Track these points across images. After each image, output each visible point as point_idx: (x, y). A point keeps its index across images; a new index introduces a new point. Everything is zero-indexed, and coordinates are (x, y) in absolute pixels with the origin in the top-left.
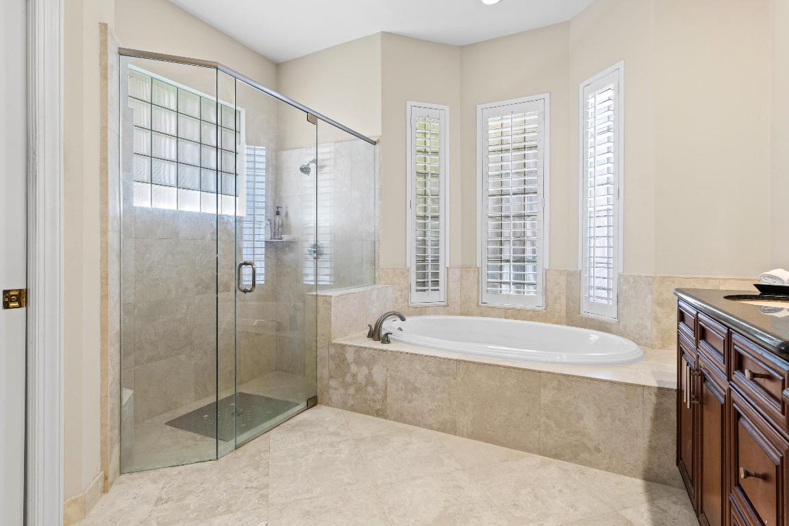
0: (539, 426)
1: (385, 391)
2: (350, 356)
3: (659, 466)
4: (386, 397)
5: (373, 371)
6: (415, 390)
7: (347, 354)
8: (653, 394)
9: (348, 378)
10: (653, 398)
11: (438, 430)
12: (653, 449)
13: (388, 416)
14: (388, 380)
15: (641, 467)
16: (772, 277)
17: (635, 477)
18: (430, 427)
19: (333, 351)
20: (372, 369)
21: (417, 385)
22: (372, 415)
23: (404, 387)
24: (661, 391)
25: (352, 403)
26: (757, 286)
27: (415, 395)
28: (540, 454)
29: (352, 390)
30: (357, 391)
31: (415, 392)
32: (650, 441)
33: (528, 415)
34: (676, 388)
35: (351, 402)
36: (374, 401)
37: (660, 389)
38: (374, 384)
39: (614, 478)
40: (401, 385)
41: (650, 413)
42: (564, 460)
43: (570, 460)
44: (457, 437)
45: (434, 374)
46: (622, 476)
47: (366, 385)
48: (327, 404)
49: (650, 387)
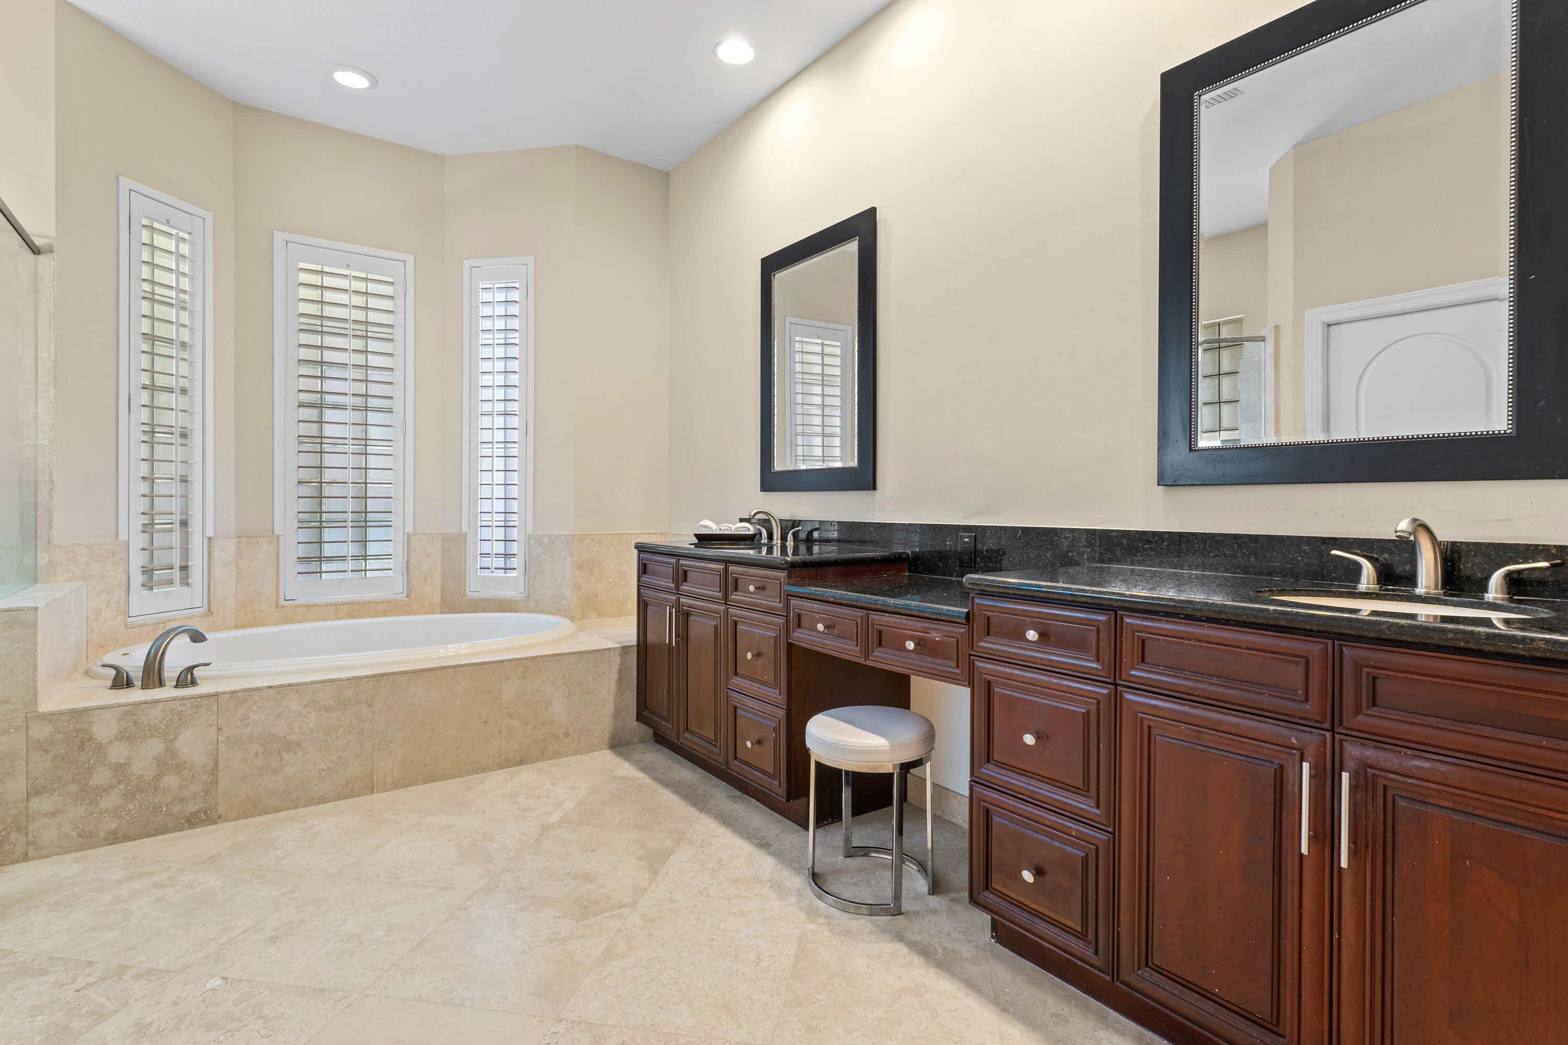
0: (500, 732)
1: (214, 771)
2: (104, 730)
3: (622, 728)
4: (214, 783)
5: (178, 744)
6: (289, 746)
7: (94, 729)
8: (618, 656)
9: (101, 777)
10: (618, 660)
11: (339, 798)
12: (617, 713)
13: (220, 817)
14: (222, 747)
15: (607, 735)
16: (705, 527)
17: (602, 749)
18: (323, 800)
19: (41, 731)
20: (175, 738)
21: (292, 737)
22: (178, 828)
23: (261, 749)
24: (625, 649)
25: (113, 826)
26: (696, 535)
27: (287, 756)
28: (502, 768)
29: (111, 800)
30: (128, 796)
31: (288, 752)
32: (615, 706)
33: (486, 722)
34: (635, 643)
35: (110, 825)
36: (181, 800)
37: (623, 648)
38: (180, 767)
39: (587, 758)
40: (256, 747)
41: (615, 677)
42: (531, 763)
43: (537, 760)
44: (375, 796)
45: (328, 710)
46: (591, 754)
47: (159, 776)
48: (25, 858)
49: (614, 649)
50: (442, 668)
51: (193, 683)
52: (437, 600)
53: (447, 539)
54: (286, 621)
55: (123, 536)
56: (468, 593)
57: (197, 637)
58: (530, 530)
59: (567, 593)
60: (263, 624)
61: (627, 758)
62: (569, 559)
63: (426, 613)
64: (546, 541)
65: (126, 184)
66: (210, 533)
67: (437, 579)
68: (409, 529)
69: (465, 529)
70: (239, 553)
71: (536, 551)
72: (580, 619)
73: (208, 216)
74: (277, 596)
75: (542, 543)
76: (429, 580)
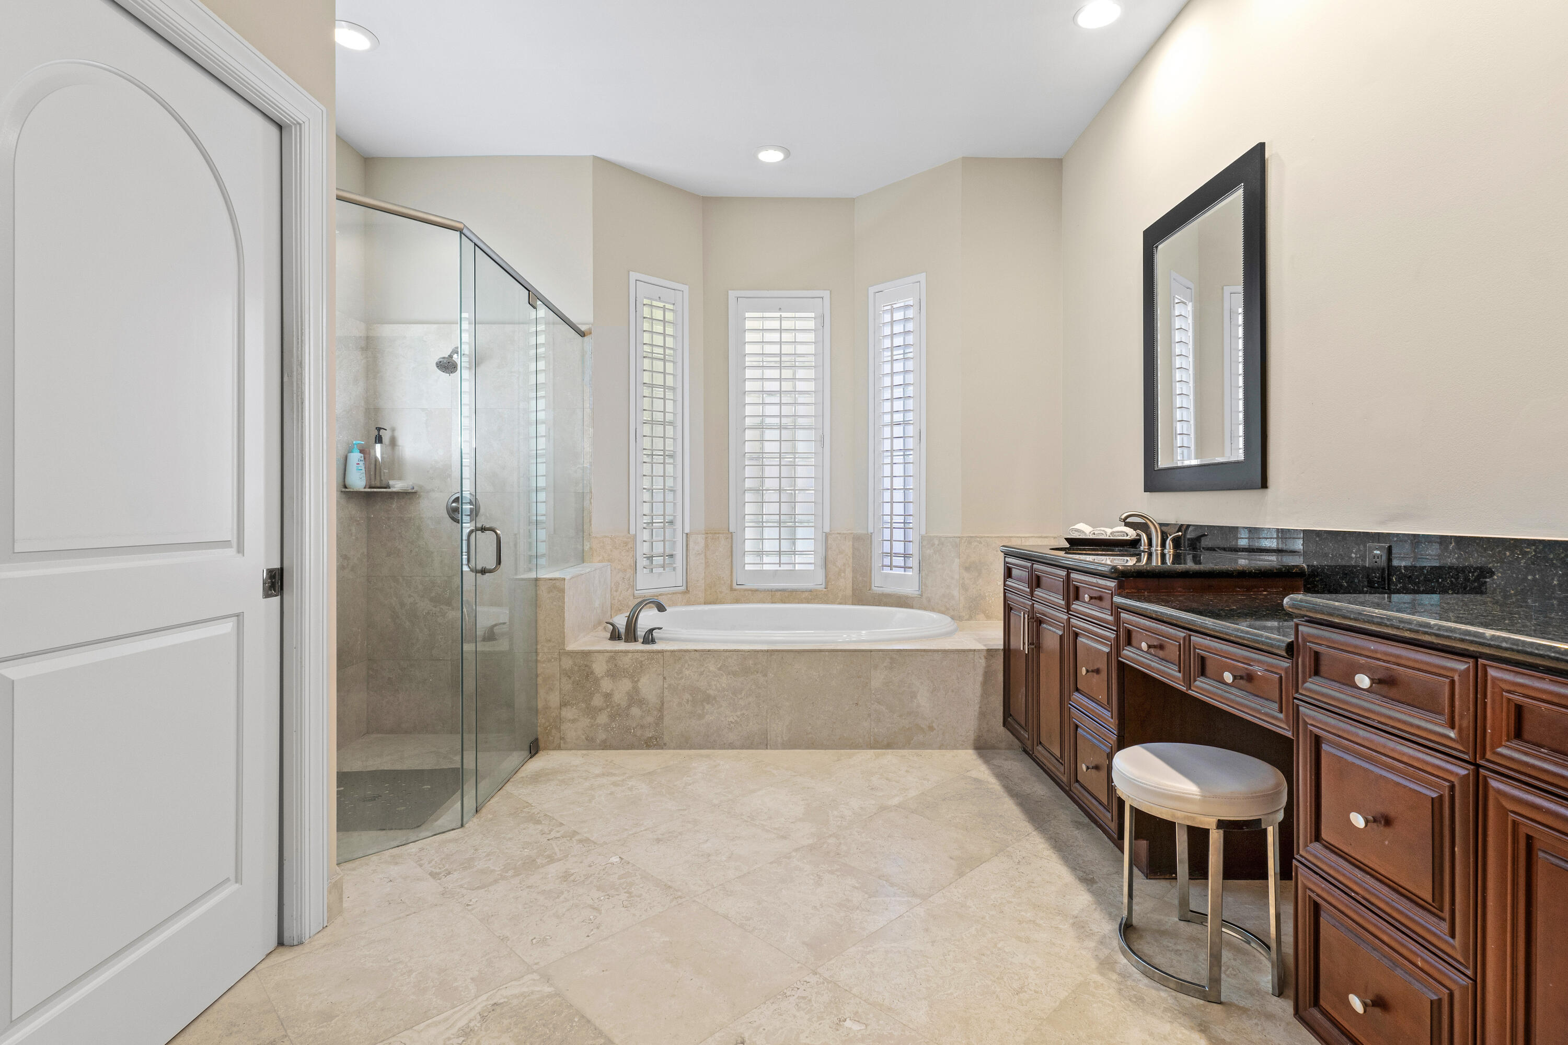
0: (869, 715)
1: (661, 709)
2: (599, 667)
3: (988, 731)
4: (661, 718)
5: (640, 684)
6: (708, 699)
7: (594, 666)
8: (983, 658)
9: (597, 701)
10: (983, 662)
11: (742, 747)
12: (982, 715)
13: (665, 744)
14: (666, 693)
15: (972, 736)
16: (1077, 530)
17: (966, 749)
18: (731, 746)
19: (567, 663)
20: (638, 680)
21: (711, 692)
22: (640, 747)
23: (690, 698)
24: (990, 652)
25: (604, 737)
26: (1067, 540)
27: (707, 707)
28: (872, 748)
29: (603, 718)
30: (612, 717)
31: (708, 703)
32: (980, 707)
33: (857, 704)
34: (1002, 648)
35: (602, 736)
36: (642, 727)
37: (989, 651)
38: (641, 702)
39: (949, 754)
40: (687, 696)
41: (980, 678)
42: (897, 749)
43: (903, 748)
44: (769, 751)
45: (735, 674)
46: (955, 751)
47: (629, 706)
48: (558, 748)
49: (979, 650)
50: (820, 651)
51: (653, 641)
52: (849, 592)
53: (857, 538)
54: (737, 601)
55: (632, 532)
56: (873, 587)
57: (661, 608)
58: (923, 532)
59: (956, 593)
60: (721, 602)
61: (986, 760)
62: (957, 560)
63: (840, 604)
64: (937, 542)
65: (634, 276)
66: (687, 530)
67: (849, 573)
68: (827, 530)
69: (871, 530)
70: (707, 546)
71: (928, 551)
72: (968, 620)
73: (686, 288)
74: (732, 581)
75: (933, 545)
76: (843, 574)
